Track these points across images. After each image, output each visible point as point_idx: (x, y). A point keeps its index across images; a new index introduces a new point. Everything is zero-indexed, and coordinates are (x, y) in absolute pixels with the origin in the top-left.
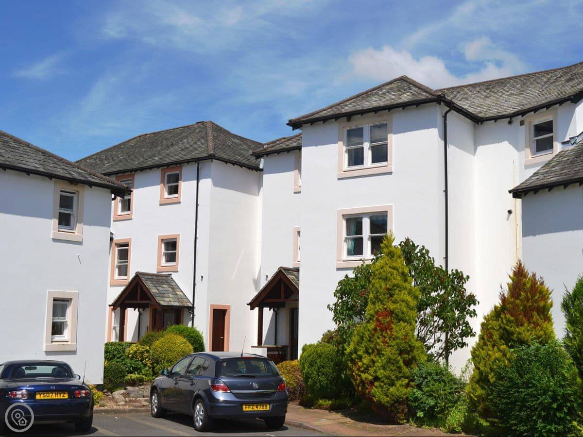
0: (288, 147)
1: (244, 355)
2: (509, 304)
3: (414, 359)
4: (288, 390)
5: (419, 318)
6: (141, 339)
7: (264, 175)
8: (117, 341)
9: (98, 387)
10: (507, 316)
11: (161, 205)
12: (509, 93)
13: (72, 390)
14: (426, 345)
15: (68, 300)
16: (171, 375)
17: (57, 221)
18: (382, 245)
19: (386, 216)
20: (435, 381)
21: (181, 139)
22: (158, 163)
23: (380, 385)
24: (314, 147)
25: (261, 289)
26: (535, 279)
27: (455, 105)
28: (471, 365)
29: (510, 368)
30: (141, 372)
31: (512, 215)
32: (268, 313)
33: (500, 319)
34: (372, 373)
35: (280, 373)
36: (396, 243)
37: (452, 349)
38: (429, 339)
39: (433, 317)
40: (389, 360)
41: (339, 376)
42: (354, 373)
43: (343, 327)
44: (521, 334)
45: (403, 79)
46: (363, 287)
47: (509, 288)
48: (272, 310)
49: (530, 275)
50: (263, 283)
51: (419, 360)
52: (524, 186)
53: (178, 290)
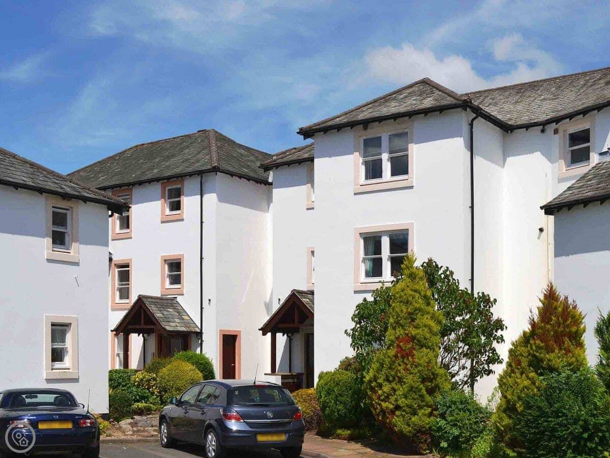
0: (299, 158)
1: (257, 383)
2: (538, 329)
3: (437, 386)
4: (304, 419)
5: (442, 344)
6: (147, 366)
7: (274, 190)
8: (122, 368)
9: (104, 416)
10: (537, 342)
11: (162, 222)
12: (542, 97)
13: (76, 420)
14: (450, 373)
15: (68, 325)
16: (180, 403)
17: (51, 240)
18: (402, 266)
19: (407, 234)
20: (460, 410)
21: (182, 150)
22: (157, 176)
23: (402, 414)
24: (328, 158)
25: (273, 312)
26: (567, 303)
27: (482, 111)
28: (497, 394)
29: (540, 396)
30: (148, 400)
31: (543, 233)
32: (281, 339)
33: (529, 345)
34: (393, 402)
35: (295, 401)
36: (418, 264)
37: (477, 376)
38: (453, 366)
39: (458, 343)
40: (411, 389)
41: (358, 405)
42: (374, 402)
43: (362, 354)
44: (552, 361)
45: (425, 82)
46: (382, 311)
47: (539, 312)
48: (286, 335)
49: (562, 298)
50: (276, 307)
51: (443, 388)
52: (557, 201)
53: (184, 314)
